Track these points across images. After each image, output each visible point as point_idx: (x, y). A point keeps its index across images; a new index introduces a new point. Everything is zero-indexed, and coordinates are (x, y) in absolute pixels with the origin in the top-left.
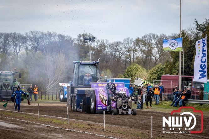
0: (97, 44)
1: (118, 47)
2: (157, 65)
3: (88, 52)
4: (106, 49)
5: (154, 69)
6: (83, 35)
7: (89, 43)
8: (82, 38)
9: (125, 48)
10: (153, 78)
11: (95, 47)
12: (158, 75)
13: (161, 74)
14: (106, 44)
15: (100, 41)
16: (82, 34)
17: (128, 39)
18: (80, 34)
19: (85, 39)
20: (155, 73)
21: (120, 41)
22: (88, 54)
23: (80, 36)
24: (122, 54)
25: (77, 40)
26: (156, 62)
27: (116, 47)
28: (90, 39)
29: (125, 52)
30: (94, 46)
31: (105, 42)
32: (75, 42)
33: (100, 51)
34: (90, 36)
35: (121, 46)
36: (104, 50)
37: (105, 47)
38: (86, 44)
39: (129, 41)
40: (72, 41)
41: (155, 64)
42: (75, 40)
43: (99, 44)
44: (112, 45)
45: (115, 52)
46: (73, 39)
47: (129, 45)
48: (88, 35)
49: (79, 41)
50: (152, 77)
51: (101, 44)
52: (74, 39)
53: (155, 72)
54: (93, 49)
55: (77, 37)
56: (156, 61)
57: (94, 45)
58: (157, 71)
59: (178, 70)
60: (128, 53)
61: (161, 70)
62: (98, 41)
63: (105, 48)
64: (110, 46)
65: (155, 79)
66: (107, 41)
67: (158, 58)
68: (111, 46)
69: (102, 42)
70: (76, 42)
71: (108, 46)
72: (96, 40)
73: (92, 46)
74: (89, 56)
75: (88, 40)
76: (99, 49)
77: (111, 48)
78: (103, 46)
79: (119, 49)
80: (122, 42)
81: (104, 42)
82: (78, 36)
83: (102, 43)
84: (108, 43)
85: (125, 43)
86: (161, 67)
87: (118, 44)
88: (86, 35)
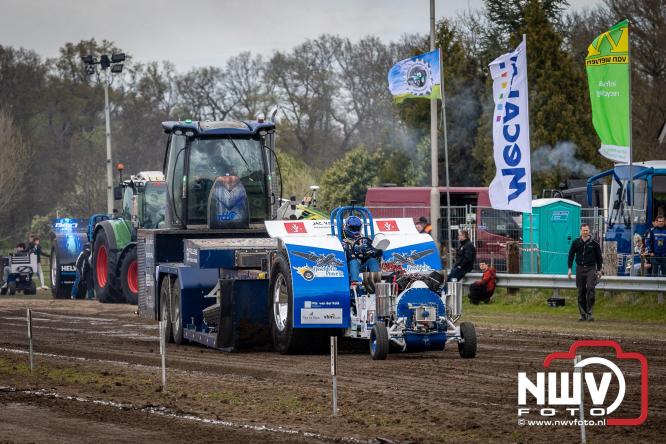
0: (133, 77)
1: (206, 87)
2: (349, 150)
3: (101, 107)
4: (167, 96)
5: (341, 167)
6: (81, 47)
7: (103, 76)
8: (77, 59)
9: (234, 89)
10: (337, 200)
11: (127, 89)
12: (356, 186)
13: (365, 182)
14: (165, 79)
15: (145, 69)
16: (75, 43)
17: (245, 57)
18: (68, 45)
19: (89, 61)
20: (346, 181)
21: (216, 66)
22: (100, 115)
23: (69, 51)
24: (224, 113)
25: (58, 66)
26: (347, 139)
27: (203, 88)
28: (105, 63)
29: (237, 108)
30: (122, 88)
31: (161, 70)
32: (52, 72)
33: (144, 105)
34: (104, 50)
35: (219, 85)
36: (160, 98)
37: (162, 88)
38: (94, 78)
39: (249, 66)
40: (44, 70)
41: (344, 147)
42: (54, 66)
43: (139, 77)
44: (187, 80)
45: (199, 107)
46: (43, 61)
47: (247, 79)
48: (100, 44)
49: (65, 68)
50: (333, 196)
51: (146, 80)
52: (49, 62)
53: (344, 174)
54: (118, 97)
55: (58, 55)
56: (348, 136)
57: (123, 81)
58: (352, 173)
59: (428, 169)
60: (245, 110)
61: (367, 168)
62: (138, 68)
63: (161, 92)
64: (179, 84)
65: (344, 200)
66: (168, 66)
67: (355, 127)
68: (185, 85)
69: (149, 70)
70: (54, 72)
71: (173, 85)
72: (129, 65)
73: (115, 86)
74: (104, 123)
75: (99, 66)
76: (139, 95)
77: (182, 93)
78: (153, 85)
79: (214, 96)
80: (224, 68)
81: (159, 73)
82: (63, 51)
83: (149, 75)
84: (172, 75)
85: (233, 73)
86: (364, 156)
87: (209, 75)
88: (92, 44)
